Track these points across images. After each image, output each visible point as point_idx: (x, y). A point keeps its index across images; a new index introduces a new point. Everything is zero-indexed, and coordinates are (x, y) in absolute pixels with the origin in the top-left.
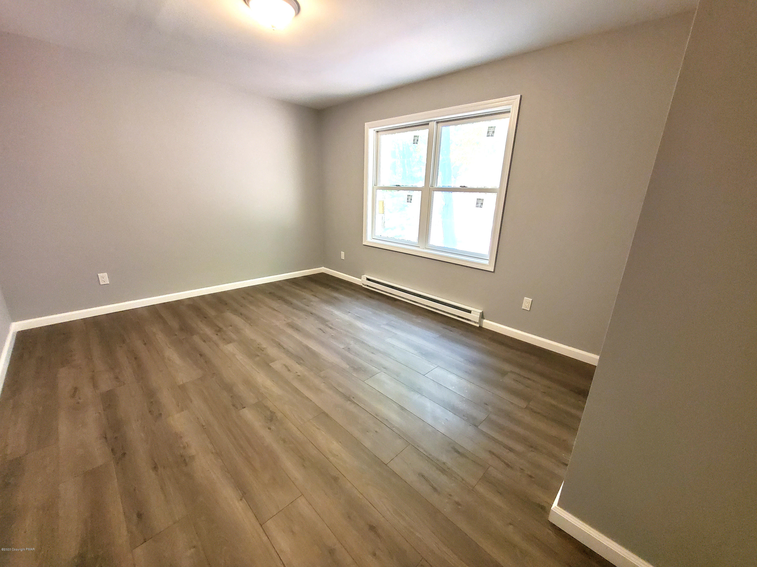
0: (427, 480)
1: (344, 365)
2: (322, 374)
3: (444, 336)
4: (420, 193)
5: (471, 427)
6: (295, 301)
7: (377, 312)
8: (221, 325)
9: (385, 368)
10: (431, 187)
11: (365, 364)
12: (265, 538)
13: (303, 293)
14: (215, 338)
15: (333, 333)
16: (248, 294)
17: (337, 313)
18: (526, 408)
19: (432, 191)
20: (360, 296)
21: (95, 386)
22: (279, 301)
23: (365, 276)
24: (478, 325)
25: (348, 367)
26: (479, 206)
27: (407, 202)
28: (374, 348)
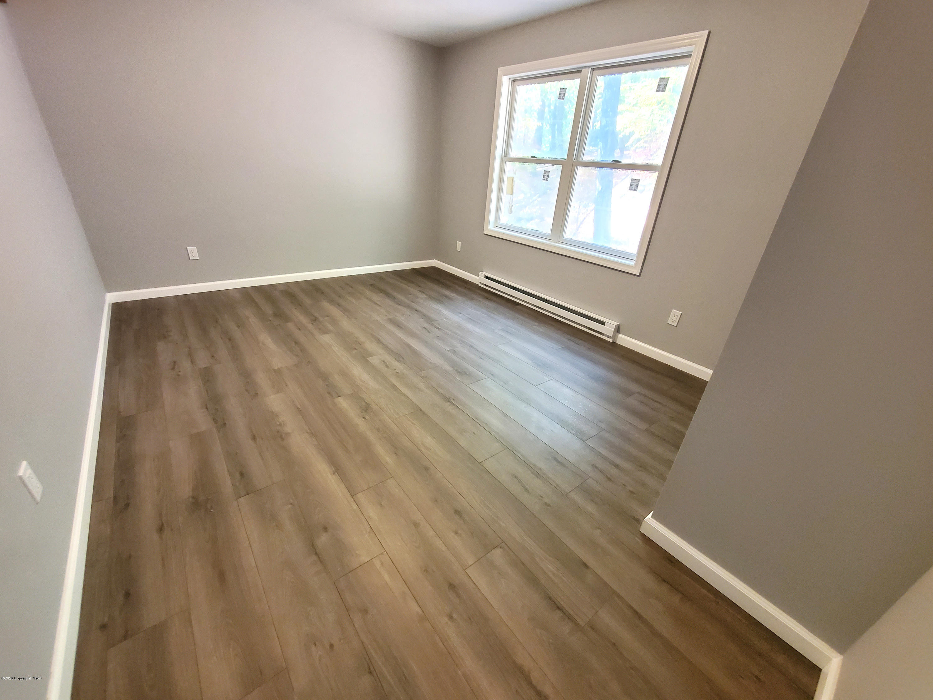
0: (519, 481)
1: (448, 368)
2: (423, 373)
3: (567, 348)
4: (560, 168)
5: (577, 440)
6: (399, 296)
7: (492, 315)
8: (316, 314)
9: (492, 375)
10: (575, 160)
11: (471, 368)
12: (355, 507)
13: (409, 288)
14: (310, 326)
15: (438, 333)
16: (347, 284)
17: (445, 312)
18: (646, 430)
19: (576, 166)
20: (475, 296)
21: (193, 362)
22: (381, 294)
23: (483, 272)
24: (611, 340)
25: (451, 369)
26: (633, 188)
27: (543, 180)
28: (483, 354)
